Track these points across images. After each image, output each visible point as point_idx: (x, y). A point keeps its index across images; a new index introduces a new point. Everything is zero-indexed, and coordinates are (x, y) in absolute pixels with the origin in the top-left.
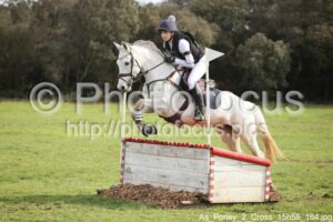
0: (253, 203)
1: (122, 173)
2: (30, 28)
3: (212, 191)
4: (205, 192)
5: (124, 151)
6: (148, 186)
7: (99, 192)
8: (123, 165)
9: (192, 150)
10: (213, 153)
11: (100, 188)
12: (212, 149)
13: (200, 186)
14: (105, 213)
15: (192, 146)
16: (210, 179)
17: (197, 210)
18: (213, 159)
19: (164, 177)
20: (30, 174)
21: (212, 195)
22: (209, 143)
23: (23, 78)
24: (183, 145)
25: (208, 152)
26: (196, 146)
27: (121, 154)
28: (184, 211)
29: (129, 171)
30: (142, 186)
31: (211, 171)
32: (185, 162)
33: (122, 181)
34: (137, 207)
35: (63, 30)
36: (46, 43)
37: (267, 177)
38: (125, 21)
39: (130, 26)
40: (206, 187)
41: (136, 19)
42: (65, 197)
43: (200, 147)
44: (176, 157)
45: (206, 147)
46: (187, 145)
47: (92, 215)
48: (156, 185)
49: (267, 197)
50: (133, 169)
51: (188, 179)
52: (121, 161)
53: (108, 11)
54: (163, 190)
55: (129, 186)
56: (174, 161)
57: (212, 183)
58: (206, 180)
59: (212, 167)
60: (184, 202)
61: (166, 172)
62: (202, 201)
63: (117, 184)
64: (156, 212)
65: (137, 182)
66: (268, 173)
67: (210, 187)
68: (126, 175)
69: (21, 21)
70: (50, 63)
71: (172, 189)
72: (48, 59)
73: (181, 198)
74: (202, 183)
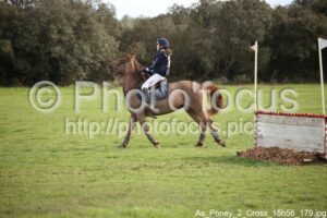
1: (256, 139)
2: (188, 29)
4: (322, 152)
6: (277, 148)
7: (238, 154)
9: (308, 120)
11: (239, 151)
12: (326, 118)
13: (317, 147)
14: (242, 170)
15: (310, 116)
16: (325, 141)
17: (316, 166)
19: (289, 140)
20: (187, 141)
22: (324, 113)
23: (185, 68)
24: (303, 116)
25: (323, 120)
26: (314, 116)
28: (305, 167)
29: (261, 137)
30: (272, 149)
32: (305, 128)
33: (256, 145)
34: (268, 165)
35: (214, 30)
36: (201, 40)
38: (261, 19)
40: (322, 148)
41: (270, 17)
42: (212, 158)
43: (317, 116)
44: (298, 124)
45: (321, 117)
46: (306, 115)
47: (233, 171)
48: (282, 147)
50: (264, 135)
51: (308, 142)
53: (246, 12)
54: (289, 151)
55: (261, 149)
56: (295, 128)
58: (322, 142)
60: (305, 160)
61: (288, 137)
62: (320, 159)
63: (252, 147)
64: (283, 169)
65: (268, 146)
68: (259, 140)
69: (181, 23)
70: (204, 55)
71: (296, 150)
72: (203, 52)
73: (303, 157)
74: (319, 145)
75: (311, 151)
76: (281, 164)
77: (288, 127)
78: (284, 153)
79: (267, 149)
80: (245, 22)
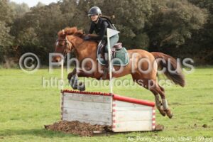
1: (62, 114)
3: (114, 124)
4: (110, 125)
5: (63, 99)
6: (77, 122)
7: (46, 127)
8: (62, 108)
9: (101, 97)
10: (115, 99)
11: (46, 124)
12: (113, 96)
13: (107, 121)
15: (102, 94)
16: (113, 116)
18: (114, 103)
19: (86, 115)
21: (114, 127)
24: (97, 94)
25: (111, 99)
26: (105, 94)
27: (61, 101)
28: (95, 138)
29: (66, 112)
30: (74, 122)
31: (113, 111)
32: (98, 105)
33: (62, 119)
37: (154, 114)
39: (144, 12)
40: (110, 121)
43: (107, 95)
44: (93, 101)
45: (110, 95)
46: (99, 94)
48: (81, 121)
49: (154, 127)
50: (68, 110)
51: (100, 117)
52: (61, 106)
54: (85, 124)
55: (64, 122)
57: (114, 118)
58: (110, 117)
59: (114, 108)
60: (95, 132)
61: (87, 112)
62: (108, 131)
65: (71, 120)
66: (154, 111)
67: (113, 121)
68: (65, 115)
71: (92, 124)
73: (94, 129)
74: (108, 119)
75: (102, 124)
76: (76, 135)
77: (86, 104)
78: (81, 126)
79: (69, 123)
80: (128, 11)
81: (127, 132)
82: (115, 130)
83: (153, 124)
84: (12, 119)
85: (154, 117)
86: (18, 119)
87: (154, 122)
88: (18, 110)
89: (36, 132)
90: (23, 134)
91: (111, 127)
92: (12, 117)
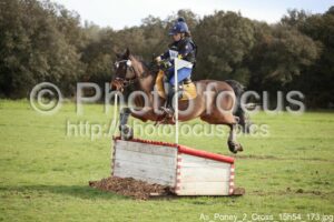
0: (215, 196)
1: (113, 167)
3: (178, 185)
4: (172, 185)
5: (115, 148)
6: (131, 179)
7: (91, 184)
8: (114, 160)
9: (163, 148)
10: (181, 151)
12: (179, 147)
13: (169, 180)
15: (164, 145)
16: (177, 174)
17: (165, 201)
18: (179, 156)
19: (143, 171)
21: (178, 188)
22: (177, 142)
24: (158, 144)
25: (176, 150)
26: (168, 145)
27: (112, 151)
29: (118, 166)
30: (126, 179)
31: (178, 167)
32: (159, 158)
33: (112, 174)
37: (231, 174)
40: (173, 181)
43: (171, 145)
44: (153, 153)
45: (175, 146)
46: (161, 144)
48: (136, 178)
49: (231, 191)
50: (121, 164)
51: (161, 174)
52: (112, 157)
54: (141, 182)
57: (179, 177)
58: (173, 175)
59: (179, 163)
60: (153, 194)
61: (144, 167)
62: (169, 193)
63: (108, 176)
65: (123, 176)
66: (233, 170)
67: (178, 181)
68: (116, 170)
73: (151, 190)
74: (171, 177)
75: (163, 184)
77: (145, 156)
78: (136, 185)
79: (121, 180)
81: (195, 197)
82: (179, 192)
83: (230, 187)
84: (55, 170)
85: (232, 177)
86: (61, 170)
87: (232, 184)
88: (67, 158)
89: (76, 191)
90: (58, 192)
91: (174, 188)
92: (57, 166)
